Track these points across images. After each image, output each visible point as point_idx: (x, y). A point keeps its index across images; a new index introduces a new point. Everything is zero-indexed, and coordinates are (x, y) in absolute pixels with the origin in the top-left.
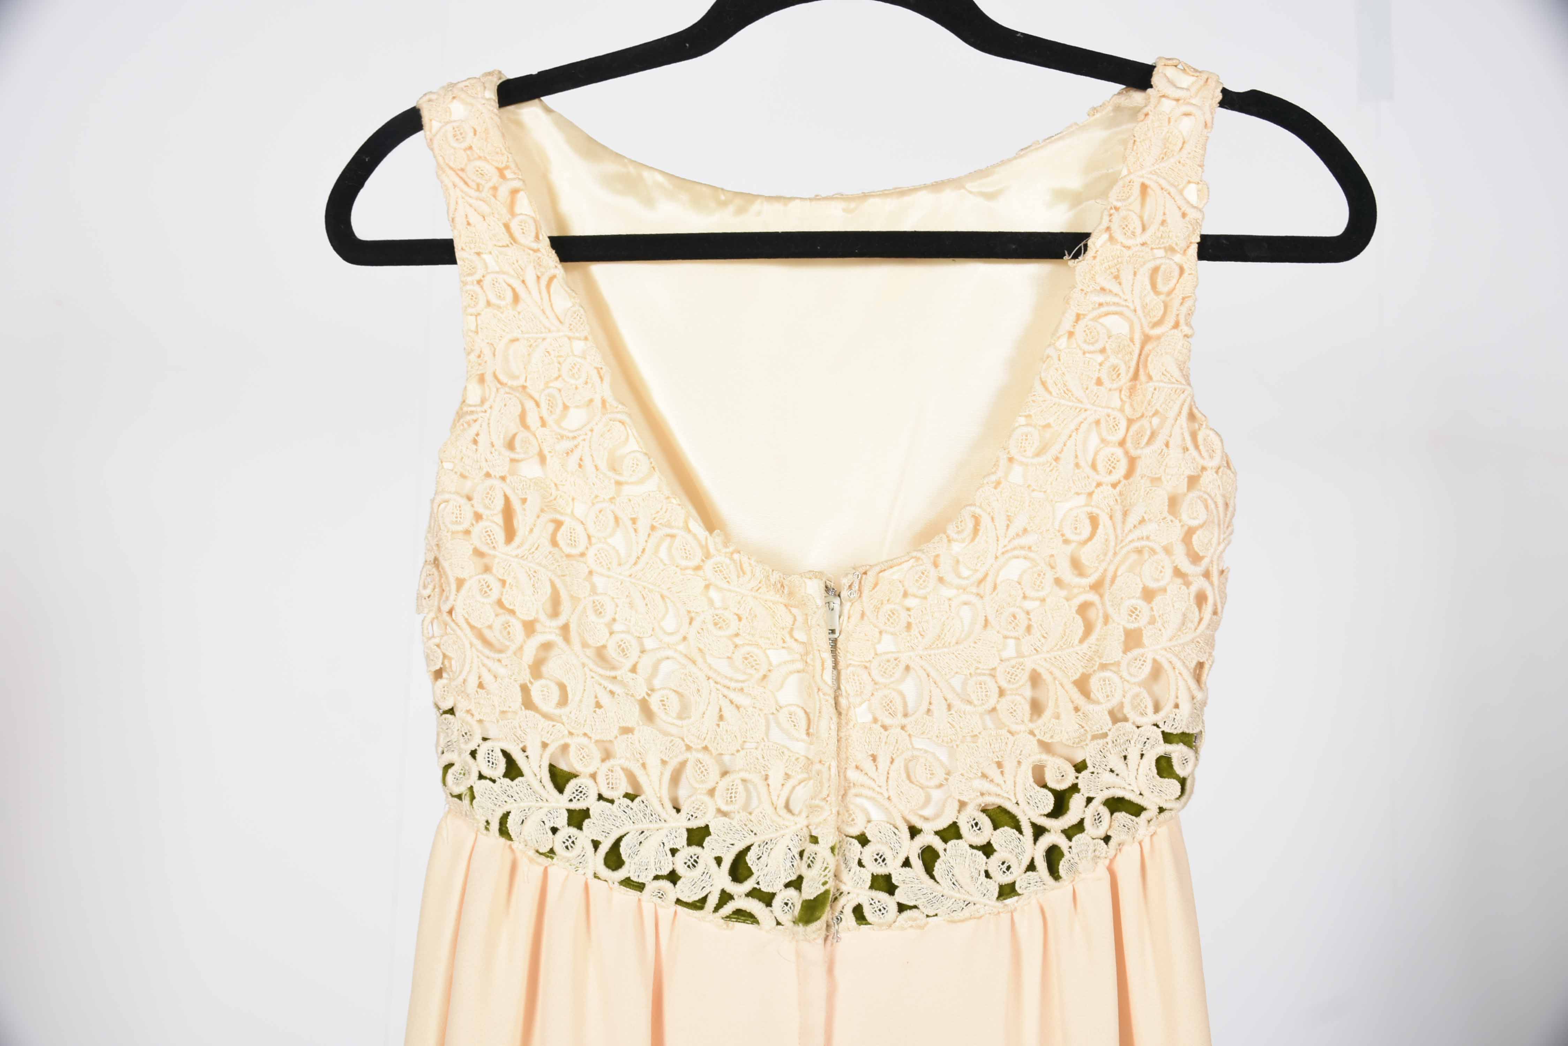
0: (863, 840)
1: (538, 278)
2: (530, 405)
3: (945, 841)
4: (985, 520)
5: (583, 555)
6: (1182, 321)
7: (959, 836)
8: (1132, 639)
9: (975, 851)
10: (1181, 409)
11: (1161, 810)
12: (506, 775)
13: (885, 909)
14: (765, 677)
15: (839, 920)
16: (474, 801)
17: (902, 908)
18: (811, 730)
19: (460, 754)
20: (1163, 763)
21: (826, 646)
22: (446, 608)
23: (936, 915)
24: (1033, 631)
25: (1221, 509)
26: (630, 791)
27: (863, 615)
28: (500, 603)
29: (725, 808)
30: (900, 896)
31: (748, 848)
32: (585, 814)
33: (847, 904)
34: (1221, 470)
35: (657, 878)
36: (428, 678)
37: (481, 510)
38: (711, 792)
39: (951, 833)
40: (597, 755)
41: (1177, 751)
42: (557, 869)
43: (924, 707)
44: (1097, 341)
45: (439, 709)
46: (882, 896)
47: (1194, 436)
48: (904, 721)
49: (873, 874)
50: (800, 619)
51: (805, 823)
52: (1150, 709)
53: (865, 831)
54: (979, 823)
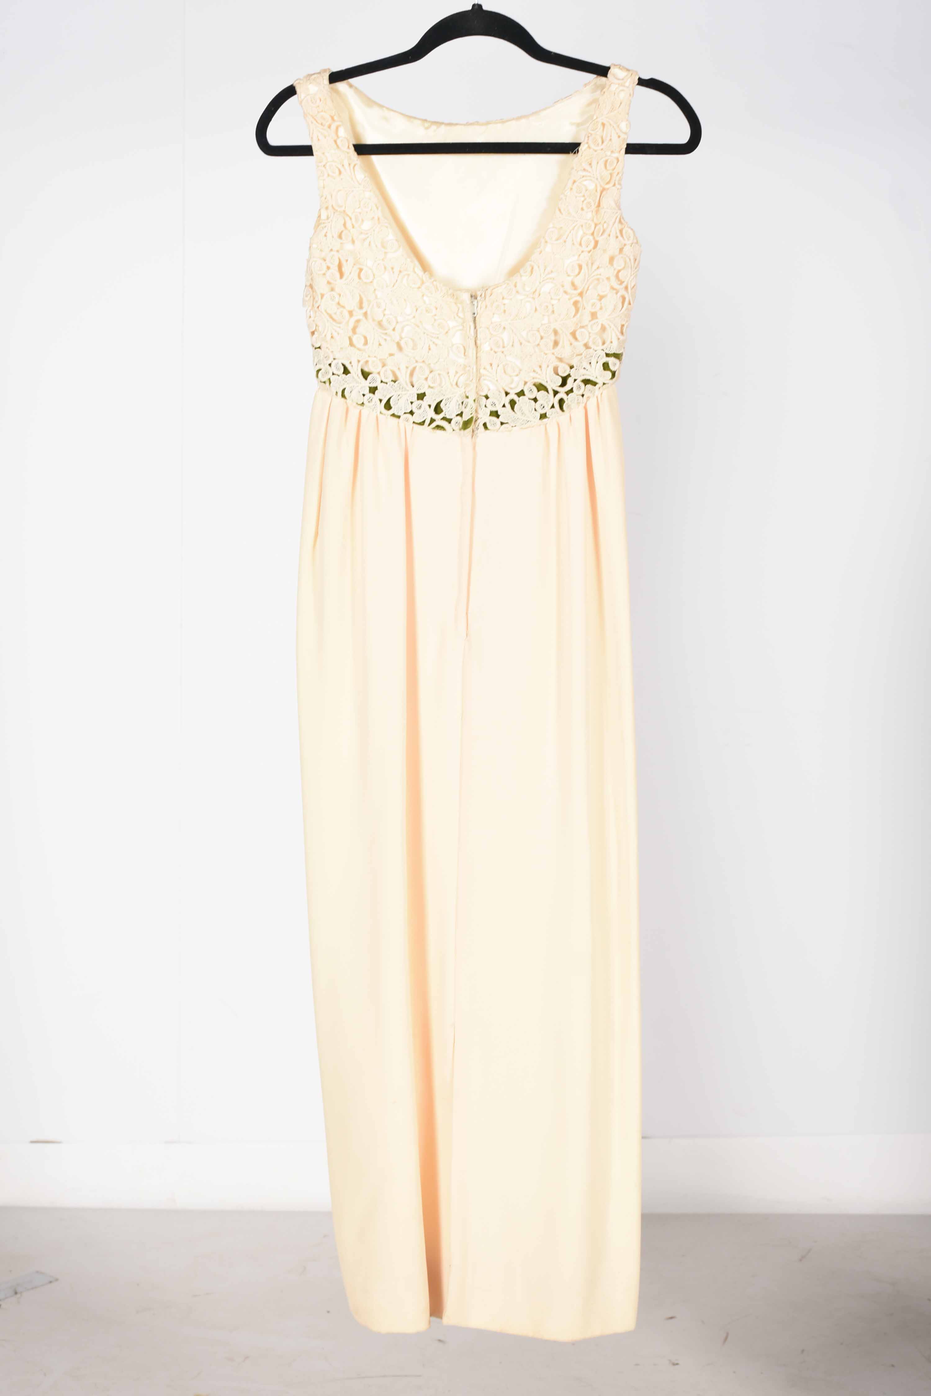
0: (487, 397)
1: (349, 164)
2: (347, 219)
3: (519, 396)
4: (536, 267)
5: (371, 282)
6: (617, 183)
7: (524, 395)
8: (594, 315)
9: (530, 401)
10: (616, 218)
11: (604, 384)
12: (343, 373)
13: (495, 424)
14: (447, 332)
15: (477, 429)
16: (331, 384)
18: (466, 354)
19: (324, 365)
20: (606, 365)
21: (472, 320)
22: (316, 305)
23: (515, 426)
24: (555, 312)
25: (632, 261)
26: (394, 379)
27: (486, 307)
28: (339, 303)
29: (432, 385)
30: (501, 419)
31: (441, 401)
32: (376, 388)
33: (480, 422)
34: (633, 245)
35: (405, 413)
36: (309, 334)
37: (329, 265)
38: (426, 379)
39: (521, 393)
40: (380, 365)
41: (611, 361)
42: (365, 410)
43: (511, 344)
44: (581, 192)
45: (313, 346)
46: (494, 419)
47: (621, 231)
48: (503, 350)
49: (490, 411)
50: (461, 309)
51: (464, 391)
52: (601, 344)
53: (487, 394)
54: (532, 390)
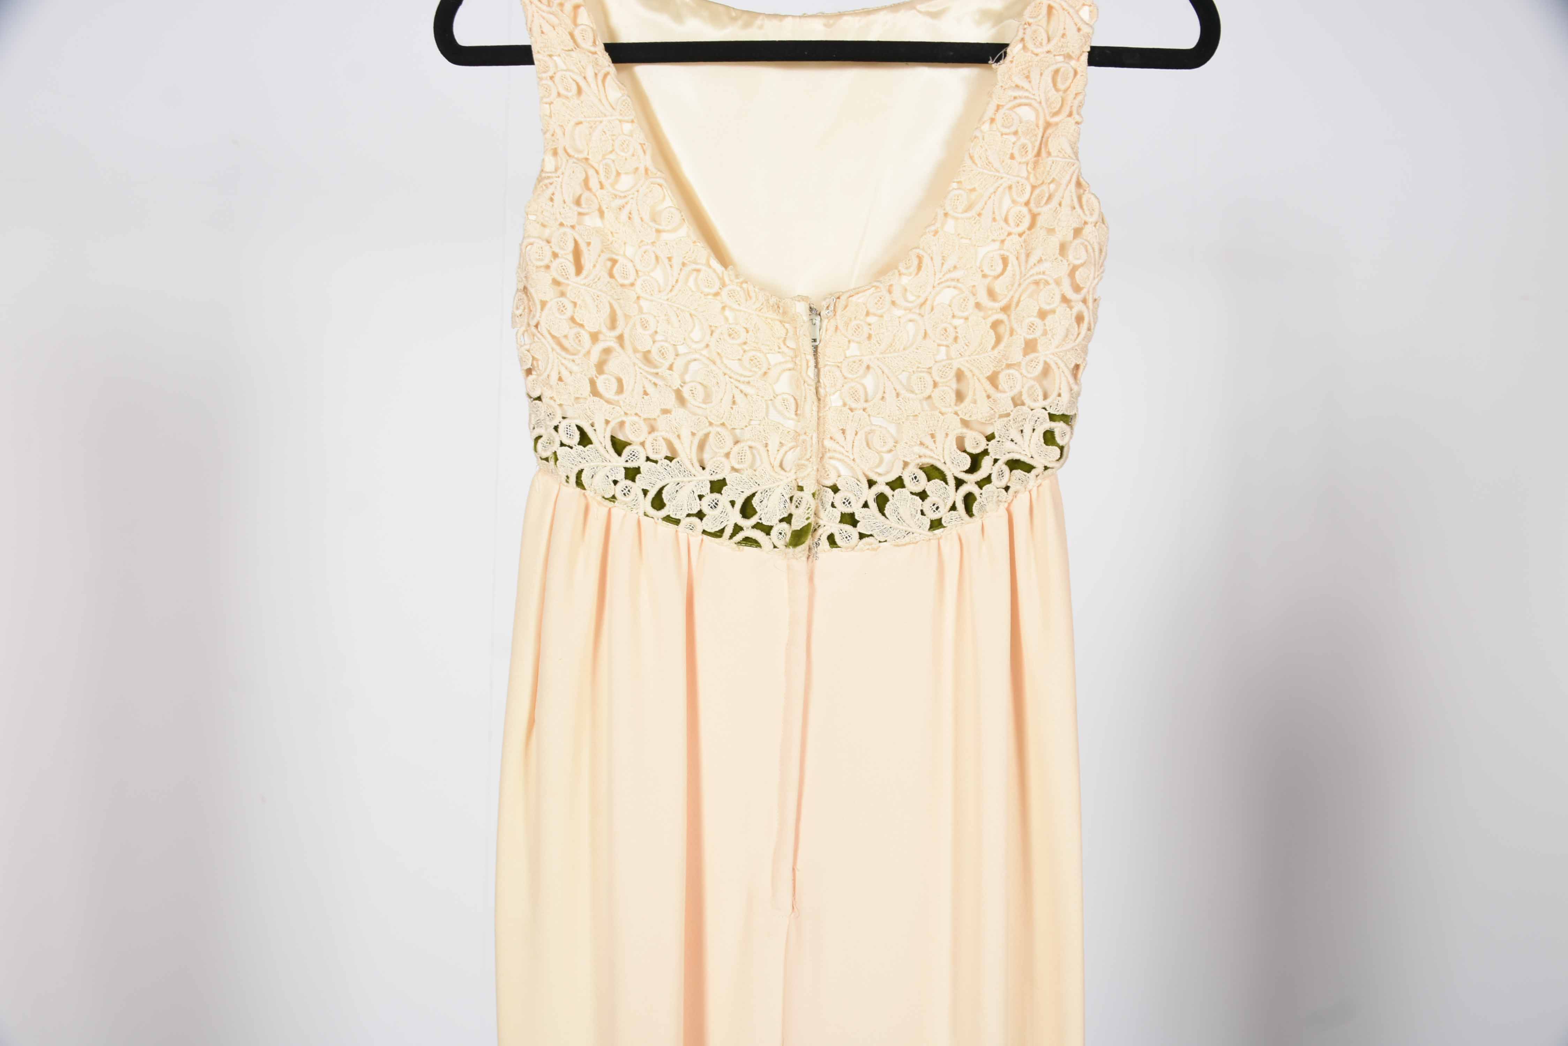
0: (835, 489)
1: (596, 74)
2: (591, 172)
3: (893, 489)
4: (926, 260)
5: (632, 285)
6: (1075, 112)
7: (903, 486)
8: (1030, 346)
9: (914, 497)
10: (1071, 177)
11: (1046, 468)
12: (579, 444)
13: (850, 537)
14: (765, 373)
15: (817, 544)
16: (558, 462)
17: (862, 536)
18: (799, 412)
19: (546, 429)
20: (1048, 435)
21: (810, 350)
22: (533, 323)
23: (886, 541)
24: (959, 341)
25: (1097, 253)
26: (669, 455)
27: (837, 328)
28: (572, 319)
29: (737, 466)
30: (860, 528)
31: (754, 495)
32: (637, 471)
33: (823, 533)
34: (1098, 225)
35: (689, 515)
36: (521, 374)
37: (557, 250)
38: (727, 455)
39: (897, 483)
40: (645, 428)
41: (1059, 427)
42: (618, 510)
43: (880, 395)
44: (1012, 125)
45: (531, 398)
46: (848, 528)
47: (1080, 198)
48: (865, 405)
49: (842, 513)
50: (791, 334)
51: (794, 477)
52: (1041, 397)
53: (836, 483)
54: (918, 477)
